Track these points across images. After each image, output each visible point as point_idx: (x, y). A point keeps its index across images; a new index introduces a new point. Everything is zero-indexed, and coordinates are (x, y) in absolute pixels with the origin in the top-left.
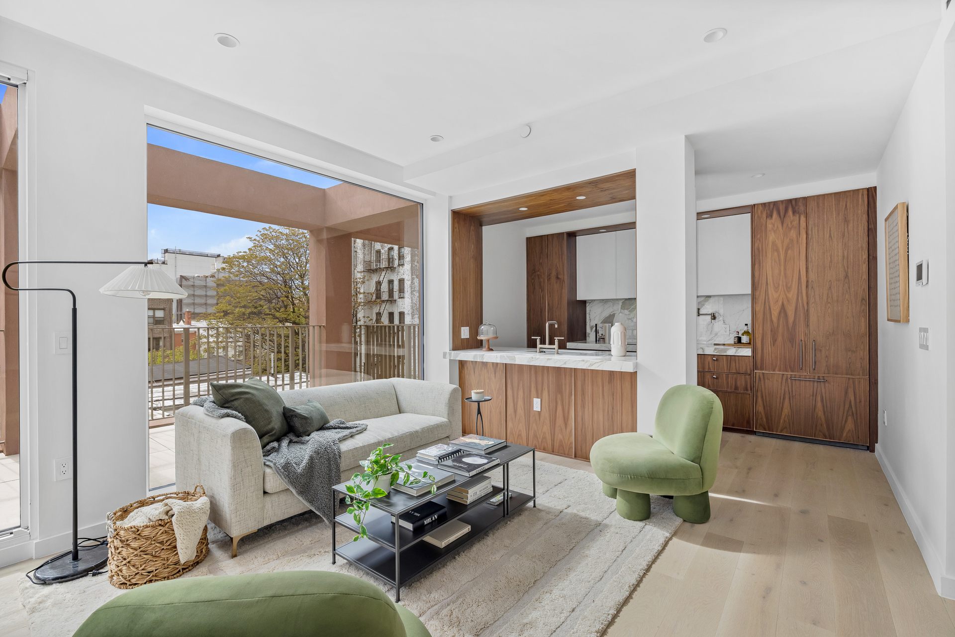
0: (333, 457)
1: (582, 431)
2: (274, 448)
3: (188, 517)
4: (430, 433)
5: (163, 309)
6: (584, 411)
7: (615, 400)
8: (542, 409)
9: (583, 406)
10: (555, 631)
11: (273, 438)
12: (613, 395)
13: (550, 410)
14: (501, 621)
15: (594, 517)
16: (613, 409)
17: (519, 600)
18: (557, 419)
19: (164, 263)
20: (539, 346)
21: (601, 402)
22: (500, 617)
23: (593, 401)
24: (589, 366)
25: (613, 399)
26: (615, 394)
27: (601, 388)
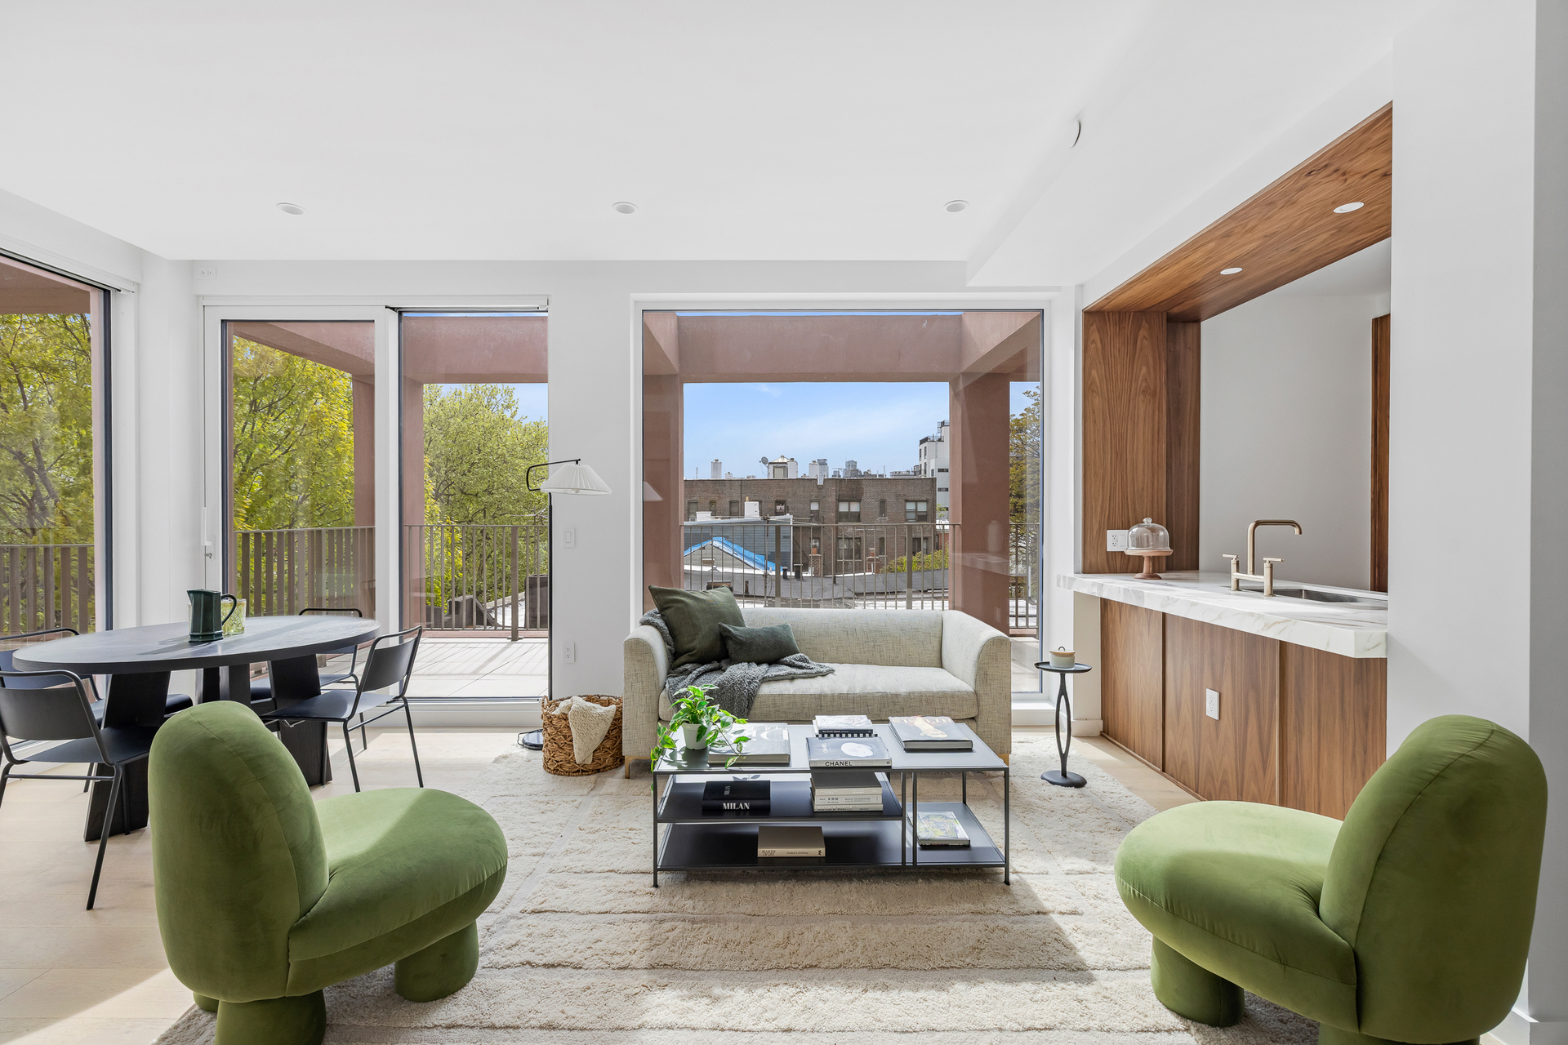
0: (739, 697)
1: (1295, 787)
2: (687, 670)
3: (582, 718)
4: (924, 702)
5: (926, 501)
6: (1301, 741)
7: (1370, 730)
8: (1222, 716)
9: (1299, 730)
10: (723, 1030)
11: (693, 659)
12: (1366, 715)
13: (1235, 722)
14: (697, 974)
15: (1088, 953)
16: (1365, 752)
17: (756, 970)
18: (1248, 745)
19: (940, 440)
20: (1235, 575)
21: (1337, 726)
22: (704, 970)
23: (1319, 721)
24: (1262, 629)
25: (1367, 726)
26: (1371, 714)
27: (1337, 691)
